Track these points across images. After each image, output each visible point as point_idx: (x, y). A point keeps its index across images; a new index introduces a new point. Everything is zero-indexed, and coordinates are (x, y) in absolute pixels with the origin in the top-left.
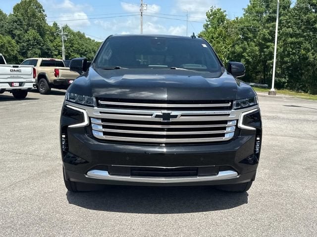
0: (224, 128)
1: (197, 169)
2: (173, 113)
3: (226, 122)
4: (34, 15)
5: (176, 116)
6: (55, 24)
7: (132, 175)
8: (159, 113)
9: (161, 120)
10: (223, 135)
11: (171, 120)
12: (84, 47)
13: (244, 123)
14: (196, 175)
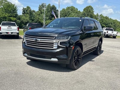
0: (53, 45)
1: (45, 56)
2: (38, 39)
3: (53, 43)
4: (90, 11)
5: (38, 40)
6: (97, 14)
7: (31, 56)
8: (35, 39)
9: (35, 41)
10: (53, 47)
11: (37, 41)
12: (107, 22)
13: (60, 44)
14: (45, 58)
